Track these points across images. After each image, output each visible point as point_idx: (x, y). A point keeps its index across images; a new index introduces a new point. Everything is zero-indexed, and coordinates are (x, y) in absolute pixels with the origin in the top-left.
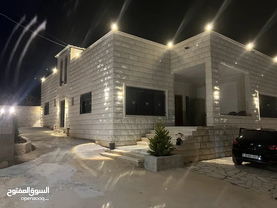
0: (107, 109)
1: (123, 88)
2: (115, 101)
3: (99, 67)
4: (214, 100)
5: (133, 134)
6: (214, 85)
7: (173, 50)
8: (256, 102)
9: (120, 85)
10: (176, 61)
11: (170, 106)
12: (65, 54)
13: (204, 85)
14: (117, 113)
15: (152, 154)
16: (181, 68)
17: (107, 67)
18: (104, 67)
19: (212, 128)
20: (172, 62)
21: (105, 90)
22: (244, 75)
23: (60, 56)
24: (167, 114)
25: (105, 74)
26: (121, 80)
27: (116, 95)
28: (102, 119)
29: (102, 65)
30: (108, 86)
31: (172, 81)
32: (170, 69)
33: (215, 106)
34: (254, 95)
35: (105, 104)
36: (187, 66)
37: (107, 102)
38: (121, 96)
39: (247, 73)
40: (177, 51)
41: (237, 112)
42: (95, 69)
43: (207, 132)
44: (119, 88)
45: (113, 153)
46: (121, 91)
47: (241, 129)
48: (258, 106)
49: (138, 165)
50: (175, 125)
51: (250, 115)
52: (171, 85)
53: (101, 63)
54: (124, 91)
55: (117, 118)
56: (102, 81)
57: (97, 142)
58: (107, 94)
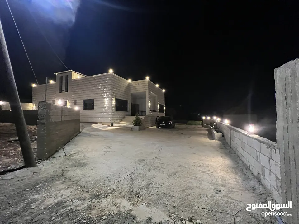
0: (107, 108)
1: (114, 99)
2: (112, 105)
4: (149, 106)
6: (149, 100)
7: (131, 83)
8: (159, 107)
10: (132, 88)
11: (130, 107)
14: (113, 110)
16: (135, 92)
17: (106, 89)
18: (104, 88)
21: (105, 99)
22: (155, 96)
24: (129, 111)
25: (104, 91)
26: (113, 95)
27: (112, 102)
28: (103, 113)
29: (102, 87)
30: (107, 97)
31: (130, 96)
32: (130, 91)
33: (149, 108)
34: (158, 104)
35: (105, 106)
36: (138, 92)
37: (107, 105)
38: (114, 102)
40: (133, 84)
41: (153, 110)
42: (97, 88)
43: (147, 118)
47: (157, 116)
48: (159, 109)
49: (130, 129)
50: (131, 115)
51: (157, 111)
52: (130, 98)
55: (113, 112)
56: (102, 94)
57: (99, 123)
58: (106, 101)
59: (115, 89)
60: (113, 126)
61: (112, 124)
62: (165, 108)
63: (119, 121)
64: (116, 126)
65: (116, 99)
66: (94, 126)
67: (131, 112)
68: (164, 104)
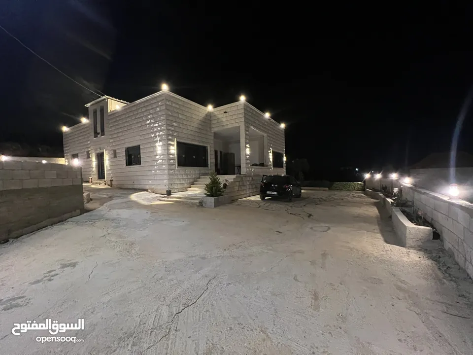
0: (160, 161)
1: (175, 143)
2: (169, 154)
3: (148, 122)
4: (246, 155)
5: (184, 182)
6: (247, 143)
7: (213, 112)
8: (271, 156)
9: (173, 141)
10: (216, 121)
11: (211, 160)
12: (101, 104)
13: (239, 142)
14: (171, 165)
15: (208, 195)
16: (221, 128)
17: (158, 123)
18: (155, 123)
19: (245, 176)
20: (213, 122)
21: (157, 144)
22: (263, 136)
23: (91, 105)
24: (209, 166)
25: (155, 129)
26: (172, 135)
27: (168, 149)
28: (155, 170)
29: (152, 121)
30: (160, 141)
31: (213, 138)
32: (211, 128)
33: (247, 159)
34: (269, 151)
35: (158, 157)
36: (226, 127)
37: (160, 155)
38: (173, 150)
39: (265, 135)
40: (216, 113)
41: (258, 164)
42: (143, 124)
43: (242, 178)
44: (171, 143)
45: (171, 198)
46: (173, 145)
47: (263, 176)
48: (271, 160)
49: (198, 204)
51: (267, 166)
52: (212, 142)
53: (151, 119)
54: (175, 146)
55: (172, 169)
56: (152, 135)
57: (149, 191)
58: (159, 148)
59: (175, 124)
60: (172, 196)
61: (169, 193)
62: (285, 159)
63: (186, 185)
64: (176, 195)
65: (179, 144)
66: (134, 197)
67: (214, 168)
68: (282, 150)
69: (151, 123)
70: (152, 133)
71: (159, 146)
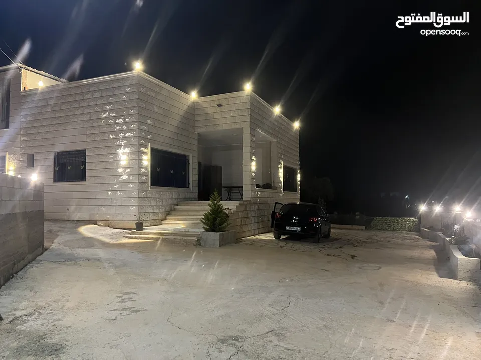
0: (125, 177)
1: (148, 151)
2: (140, 167)
3: (104, 116)
4: (251, 172)
6: (252, 154)
7: (198, 104)
8: (281, 173)
9: (146, 147)
10: (203, 118)
11: (193, 176)
14: (142, 183)
17: (124, 120)
18: (118, 117)
19: (250, 203)
20: (197, 119)
21: (120, 151)
22: (271, 143)
24: (191, 186)
25: (118, 128)
26: (145, 139)
27: (140, 160)
28: (114, 191)
29: (112, 115)
30: (126, 146)
31: (196, 143)
32: (194, 127)
33: (252, 179)
34: (279, 166)
35: (120, 171)
37: (125, 168)
38: (146, 161)
39: (274, 140)
40: (204, 105)
41: (261, 185)
44: (144, 150)
46: (146, 154)
48: (281, 180)
50: (197, 200)
51: (275, 189)
52: (196, 149)
53: (111, 111)
54: (149, 154)
55: (143, 191)
56: (111, 137)
57: (101, 224)
58: (124, 156)
59: (149, 122)
60: (144, 231)
61: (140, 227)
62: (298, 178)
63: (161, 216)
64: (152, 231)
65: (154, 152)
66: (86, 231)
67: (196, 190)
68: (296, 165)
69: (109, 118)
70: (111, 133)
71: (123, 154)
